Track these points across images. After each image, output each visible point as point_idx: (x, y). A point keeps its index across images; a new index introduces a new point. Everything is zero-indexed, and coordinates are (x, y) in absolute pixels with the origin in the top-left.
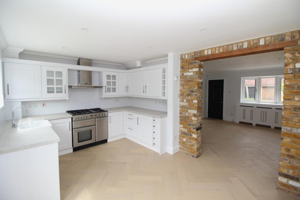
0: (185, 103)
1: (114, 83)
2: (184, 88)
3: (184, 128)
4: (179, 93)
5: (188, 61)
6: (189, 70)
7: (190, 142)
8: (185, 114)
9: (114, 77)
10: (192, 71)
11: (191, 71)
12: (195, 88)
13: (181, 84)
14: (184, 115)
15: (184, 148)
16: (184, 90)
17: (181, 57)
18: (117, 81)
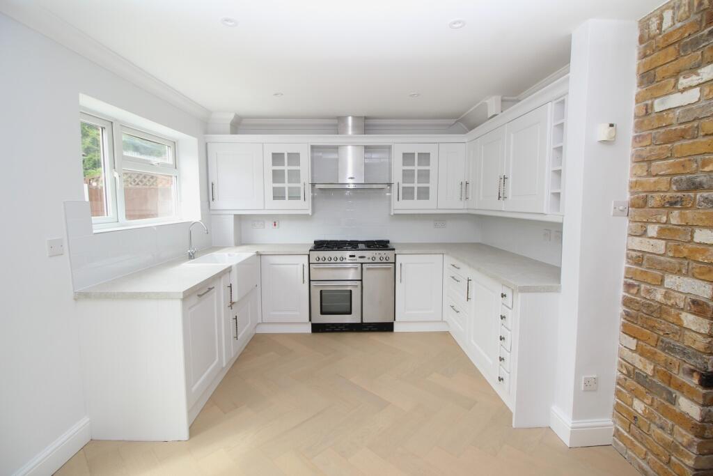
0: (652, 241)
1: (425, 175)
2: (649, 174)
3: (642, 355)
4: (627, 197)
5: (675, 38)
6: (677, 81)
7: (662, 428)
8: (648, 291)
9: (425, 157)
10: (695, 83)
11: (694, 80)
12: (707, 169)
13: (640, 156)
14: (642, 294)
15: (632, 442)
16: (653, 179)
17: (642, 30)
18: (432, 168)
